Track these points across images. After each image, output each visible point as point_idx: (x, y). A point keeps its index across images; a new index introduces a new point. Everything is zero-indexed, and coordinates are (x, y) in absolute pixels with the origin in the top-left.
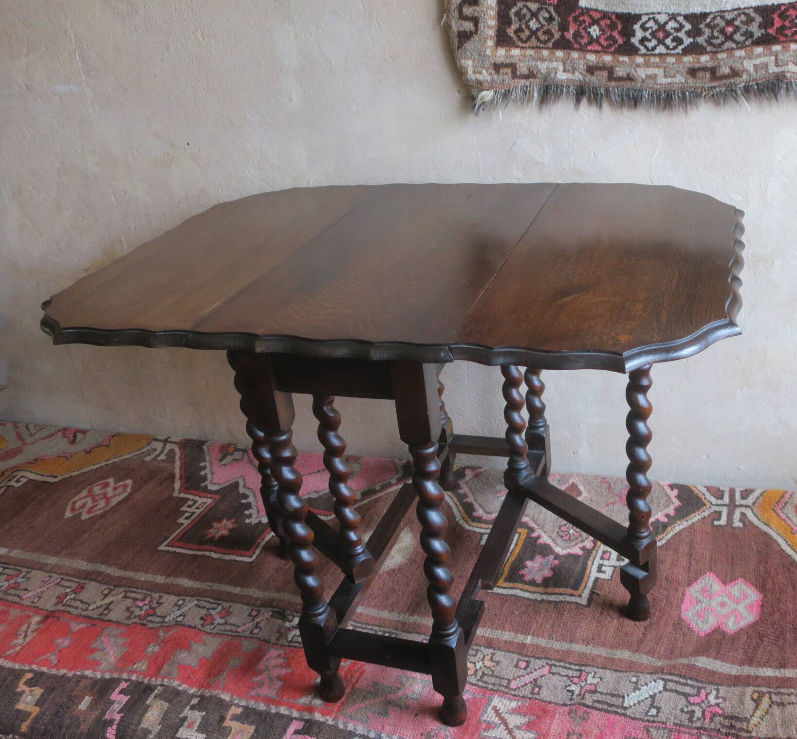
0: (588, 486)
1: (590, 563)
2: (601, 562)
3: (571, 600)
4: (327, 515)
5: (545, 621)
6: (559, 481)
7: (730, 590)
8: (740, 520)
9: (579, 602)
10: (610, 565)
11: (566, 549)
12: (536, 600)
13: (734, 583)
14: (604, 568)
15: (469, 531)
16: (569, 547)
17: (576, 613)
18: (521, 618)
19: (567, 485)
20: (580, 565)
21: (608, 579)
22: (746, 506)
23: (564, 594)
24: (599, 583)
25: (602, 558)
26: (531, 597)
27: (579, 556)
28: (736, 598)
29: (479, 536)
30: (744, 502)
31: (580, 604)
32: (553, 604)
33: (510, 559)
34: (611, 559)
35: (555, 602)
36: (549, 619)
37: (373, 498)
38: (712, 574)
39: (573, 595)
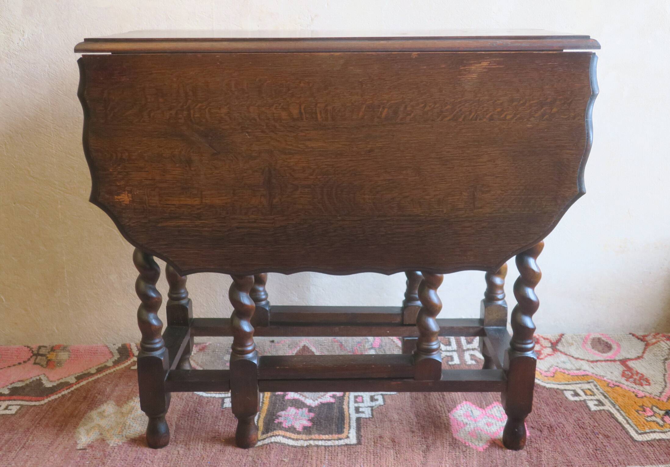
0: (319, 346)
1: (345, 407)
2: (356, 405)
3: (340, 444)
4: (39, 401)
5: (319, 462)
6: (289, 345)
7: (490, 412)
8: (472, 359)
9: (349, 443)
10: (366, 406)
11: (317, 400)
12: (302, 447)
13: (490, 406)
14: (361, 410)
15: (208, 397)
16: (319, 398)
17: (349, 452)
18: (293, 464)
19: (298, 348)
20: (336, 410)
21: (369, 418)
22: (473, 349)
23: (332, 439)
24: (362, 421)
25: (356, 402)
26: (296, 444)
27: (332, 403)
28: (498, 418)
29: (220, 401)
30: (470, 346)
31: (350, 445)
32: (323, 448)
33: (261, 415)
34: (365, 401)
35: (325, 446)
36: (323, 461)
37: (90, 380)
38: (468, 403)
39: (340, 439)
